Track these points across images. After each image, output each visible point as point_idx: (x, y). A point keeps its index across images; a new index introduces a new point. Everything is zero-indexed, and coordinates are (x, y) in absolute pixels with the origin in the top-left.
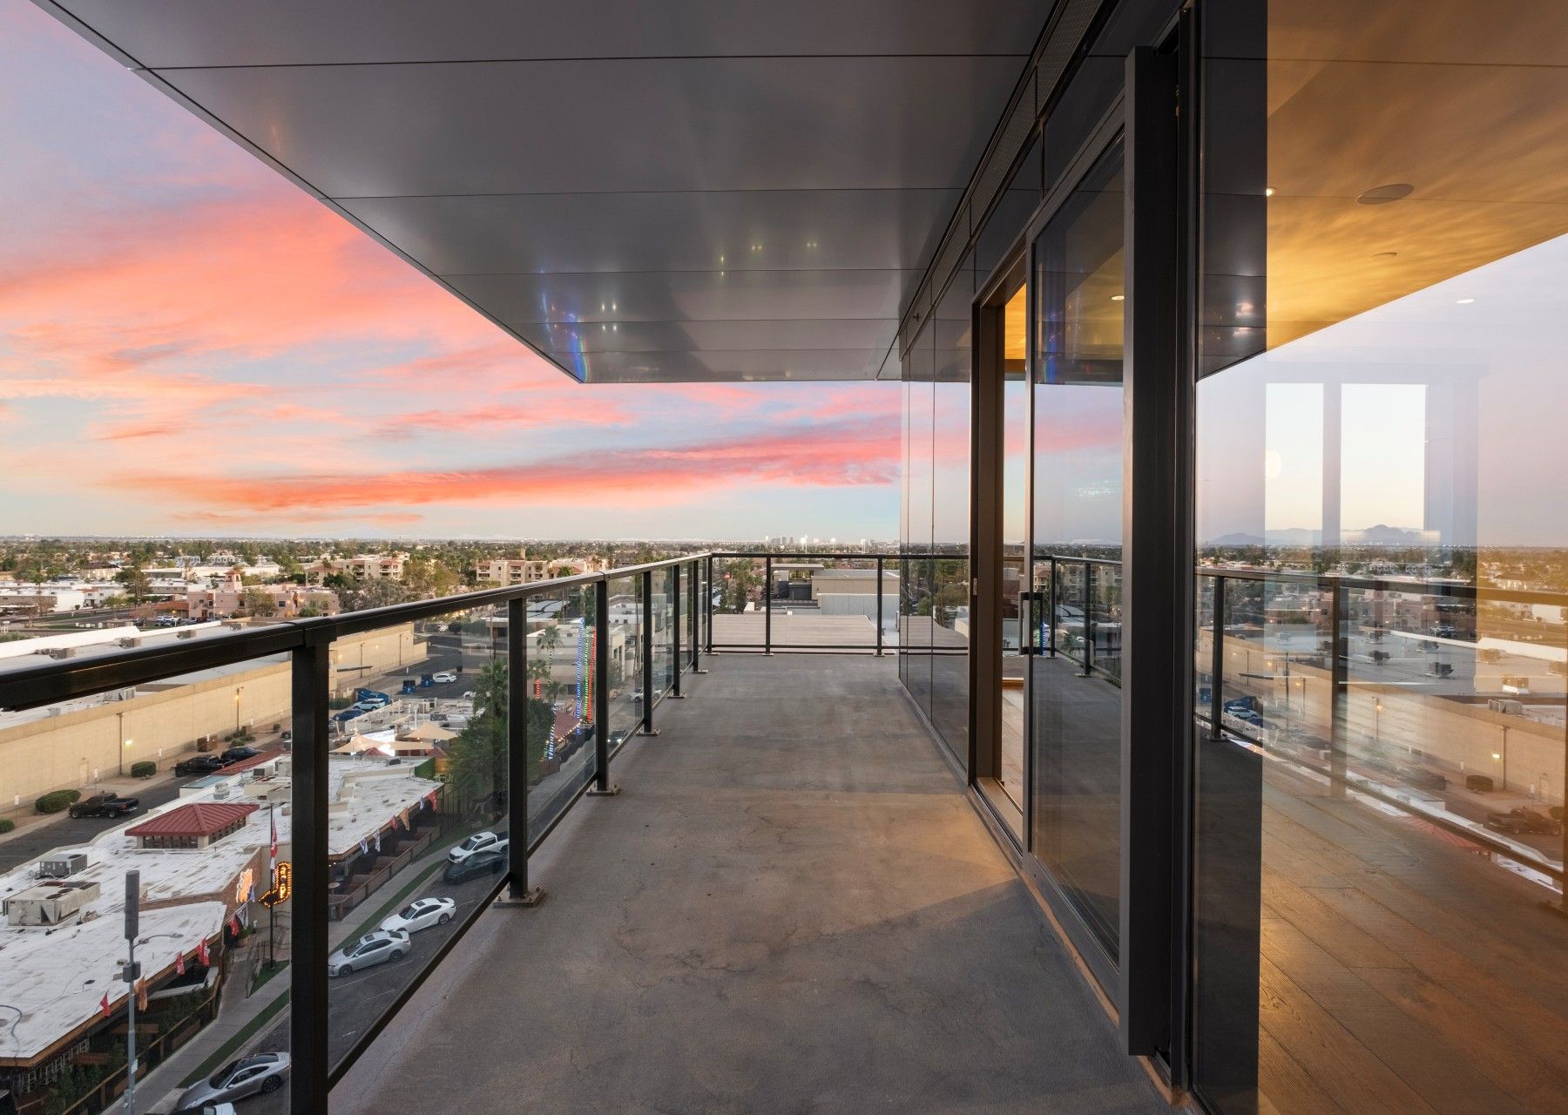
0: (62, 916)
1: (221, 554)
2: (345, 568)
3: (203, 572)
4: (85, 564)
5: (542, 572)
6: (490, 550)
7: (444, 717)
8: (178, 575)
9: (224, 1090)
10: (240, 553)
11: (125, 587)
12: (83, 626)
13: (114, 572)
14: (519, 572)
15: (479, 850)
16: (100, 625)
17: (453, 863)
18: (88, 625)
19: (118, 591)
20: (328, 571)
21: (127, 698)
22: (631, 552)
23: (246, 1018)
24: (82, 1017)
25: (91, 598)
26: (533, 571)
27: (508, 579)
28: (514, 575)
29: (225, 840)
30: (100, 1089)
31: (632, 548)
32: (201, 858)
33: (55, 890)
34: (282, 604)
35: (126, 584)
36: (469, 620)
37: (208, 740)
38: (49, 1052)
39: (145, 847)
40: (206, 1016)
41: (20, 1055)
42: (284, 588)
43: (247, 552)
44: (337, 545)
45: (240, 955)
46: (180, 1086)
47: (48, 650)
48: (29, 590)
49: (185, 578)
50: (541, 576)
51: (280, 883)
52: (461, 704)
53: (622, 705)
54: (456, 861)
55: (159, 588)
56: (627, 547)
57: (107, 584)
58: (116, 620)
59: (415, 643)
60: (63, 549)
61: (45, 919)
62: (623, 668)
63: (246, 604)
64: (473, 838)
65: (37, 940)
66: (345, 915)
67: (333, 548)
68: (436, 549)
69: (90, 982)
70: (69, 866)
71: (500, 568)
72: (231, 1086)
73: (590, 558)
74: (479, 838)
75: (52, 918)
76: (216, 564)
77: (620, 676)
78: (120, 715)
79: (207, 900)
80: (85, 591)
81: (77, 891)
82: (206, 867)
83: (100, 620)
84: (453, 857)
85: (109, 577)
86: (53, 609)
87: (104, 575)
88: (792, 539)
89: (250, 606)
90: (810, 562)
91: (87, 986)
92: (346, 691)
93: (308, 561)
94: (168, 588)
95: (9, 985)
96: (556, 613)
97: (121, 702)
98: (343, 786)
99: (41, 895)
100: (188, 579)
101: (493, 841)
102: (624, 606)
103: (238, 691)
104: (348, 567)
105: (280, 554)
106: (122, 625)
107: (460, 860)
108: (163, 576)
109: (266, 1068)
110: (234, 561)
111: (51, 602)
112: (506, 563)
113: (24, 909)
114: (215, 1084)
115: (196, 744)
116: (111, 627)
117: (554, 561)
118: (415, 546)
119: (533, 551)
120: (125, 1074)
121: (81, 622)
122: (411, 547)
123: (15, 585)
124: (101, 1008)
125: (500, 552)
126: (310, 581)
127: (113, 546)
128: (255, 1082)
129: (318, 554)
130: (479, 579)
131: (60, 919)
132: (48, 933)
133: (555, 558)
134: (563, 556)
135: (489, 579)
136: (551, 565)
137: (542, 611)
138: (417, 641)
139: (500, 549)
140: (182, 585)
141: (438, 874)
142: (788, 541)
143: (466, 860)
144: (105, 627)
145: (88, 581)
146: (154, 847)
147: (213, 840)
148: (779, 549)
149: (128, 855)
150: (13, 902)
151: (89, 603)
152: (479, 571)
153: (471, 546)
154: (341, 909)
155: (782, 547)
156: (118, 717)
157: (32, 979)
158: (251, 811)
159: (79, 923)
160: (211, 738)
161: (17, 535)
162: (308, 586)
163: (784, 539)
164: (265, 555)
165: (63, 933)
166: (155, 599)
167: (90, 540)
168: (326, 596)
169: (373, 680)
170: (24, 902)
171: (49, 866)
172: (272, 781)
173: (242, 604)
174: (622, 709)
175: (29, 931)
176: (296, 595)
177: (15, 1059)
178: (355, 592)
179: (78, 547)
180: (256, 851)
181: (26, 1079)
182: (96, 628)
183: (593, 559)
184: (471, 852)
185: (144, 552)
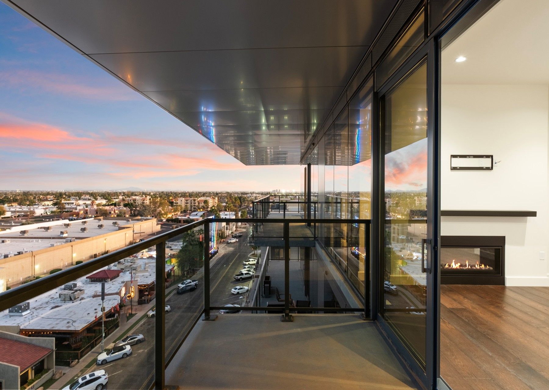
0: (76, 298)
1: (85, 196)
2: (129, 201)
3: (81, 202)
4: (41, 200)
5: (196, 202)
6: (176, 195)
7: (171, 247)
8: (73, 203)
9: (126, 342)
10: (91, 196)
11: (57, 207)
12: (45, 220)
13: (52, 202)
14: (188, 202)
15: (187, 285)
16: (51, 220)
17: (179, 289)
18: (47, 220)
19: (55, 209)
20: (124, 202)
21: (73, 241)
22: (224, 195)
23: (127, 327)
24: (89, 322)
25: (46, 211)
26: (193, 202)
27: (184, 204)
28: (186, 203)
29: (114, 280)
30: (93, 342)
31: (225, 193)
32: (109, 285)
33: (73, 291)
34: (110, 213)
35: (57, 206)
36: (173, 218)
37: (97, 254)
38: (83, 329)
39: (92, 282)
40: (117, 326)
41: (76, 329)
42: (110, 208)
43: (94, 195)
44: (124, 193)
45: (122, 312)
46: (113, 342)
47: (42, 227)
48: (25, 208)
49: (76, 204)
50: (195, 203)
51: (132, 292)
52: (175, 244)
53: (225, 244)
54: (180, 288)
55: (67, 208)
56: (223, 193)
57: (50, 207)
58: (56, 218)
59: (157, 225)
60: (31, 194)
61: (71, 299)
62: (225, 233)
63: (98, 213)
64: (185, 281)
65: (70, 304)
66: (150, 302)
67: (122, 194)
68: (157, 194)
69: (89, 314)
70: (72, 286)
71: (181, 201)
72: (128, 341)
73: (212, 197)
74: (187, 281)
75: (73, 299)
76: (84, 200)
77: (224, 235)
78: (72, 246)
79: (114, 295)
80: (44, 209)
81: (79, 292)
82: (111, 287)
83: (51, 218)
84: (179, 287)
85: (50, 204)
86: (34, 215)
87: (48, 204)
88: (279, 190)
89: (100, 214)
90: (286, 198)
91: (88, 315)
92: (137, 240)
93: (115, 198)
94: (70, 208)
95: (67, 314)
96: (201, 215)
97: (71, 243)
98: (145, 266)
99: (69, 292)
100: (77, 204)
101: (191, 282)
102: (224, 213)
103: (105, 239)
104: (130, 200)
105: (105, 196)
106: (59, 220)
107: (181, 288)
108: (68, 203)
109: (137, 337)
110: (90, 199)
111: (33, 212)
112: (184, 199)
113: (65, 296)
114: (124, 341)
115: (93, 256)
116: (55, 221)
117: (200, 198)
118: (150, 193)
119: (191, 195)
120: (101, 336)
121: (45, 219)
122: (149, 193)
123: (20, 207)
124: (95, 319)
125: (179, 195)
126: (118, 205)
127: (48, 194)
128: (134, 341)
129: (118, 196)
130: (174, 204)
131: (75, 299)
132: (73, 302)
133: (200, 197)
134: (202, 196)
135: (178, 204)
136: (199, 200)
137: (197, 215)
138: (157, 224)
139: (179, 194)
140: (75, 207)
141: (175, 292)
142: (278, 191)
143: (183, 288)
144: (53, 220)
145: (43, 206)
146: (94, 282)
147: (111, 280)
148: (275, 194)
149: (87, 284)
150: (62, 294)
151: (45, 213)
152: (174, 202)
153: (169, 193)
154: (149, 300)
155: (276, 193)
156: (71, 247)
157: (72, 313)
158: (120, 272)
159: (81, 300)
160: (98, 254)
161: (14, 190)
162: (118, 207)
163: (277, 190)
164: (100, 196)
165: (77, 303)
166: (67, 212)
167: (39, 192)
168: (125, 210)
169: (145, 237)
170: (65, 294)
171: (67, 287)
172: (124, 264)
173: (97, 213)
174: (226, 246)
175: (67, 302)
176: (115, 210)
177: (75, 330)
178: (136, 209)
179: (36, 194)
180: (125, 283)
181: (73, 339)
182: (50, 221)
183: (213, 198)
184: (184, 285)
185: (59, 196)
